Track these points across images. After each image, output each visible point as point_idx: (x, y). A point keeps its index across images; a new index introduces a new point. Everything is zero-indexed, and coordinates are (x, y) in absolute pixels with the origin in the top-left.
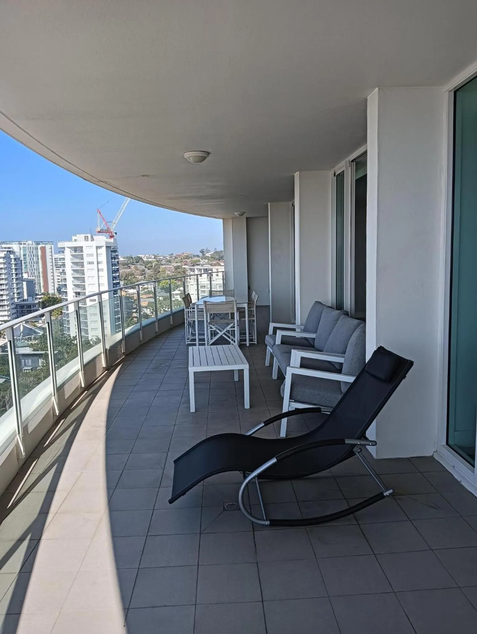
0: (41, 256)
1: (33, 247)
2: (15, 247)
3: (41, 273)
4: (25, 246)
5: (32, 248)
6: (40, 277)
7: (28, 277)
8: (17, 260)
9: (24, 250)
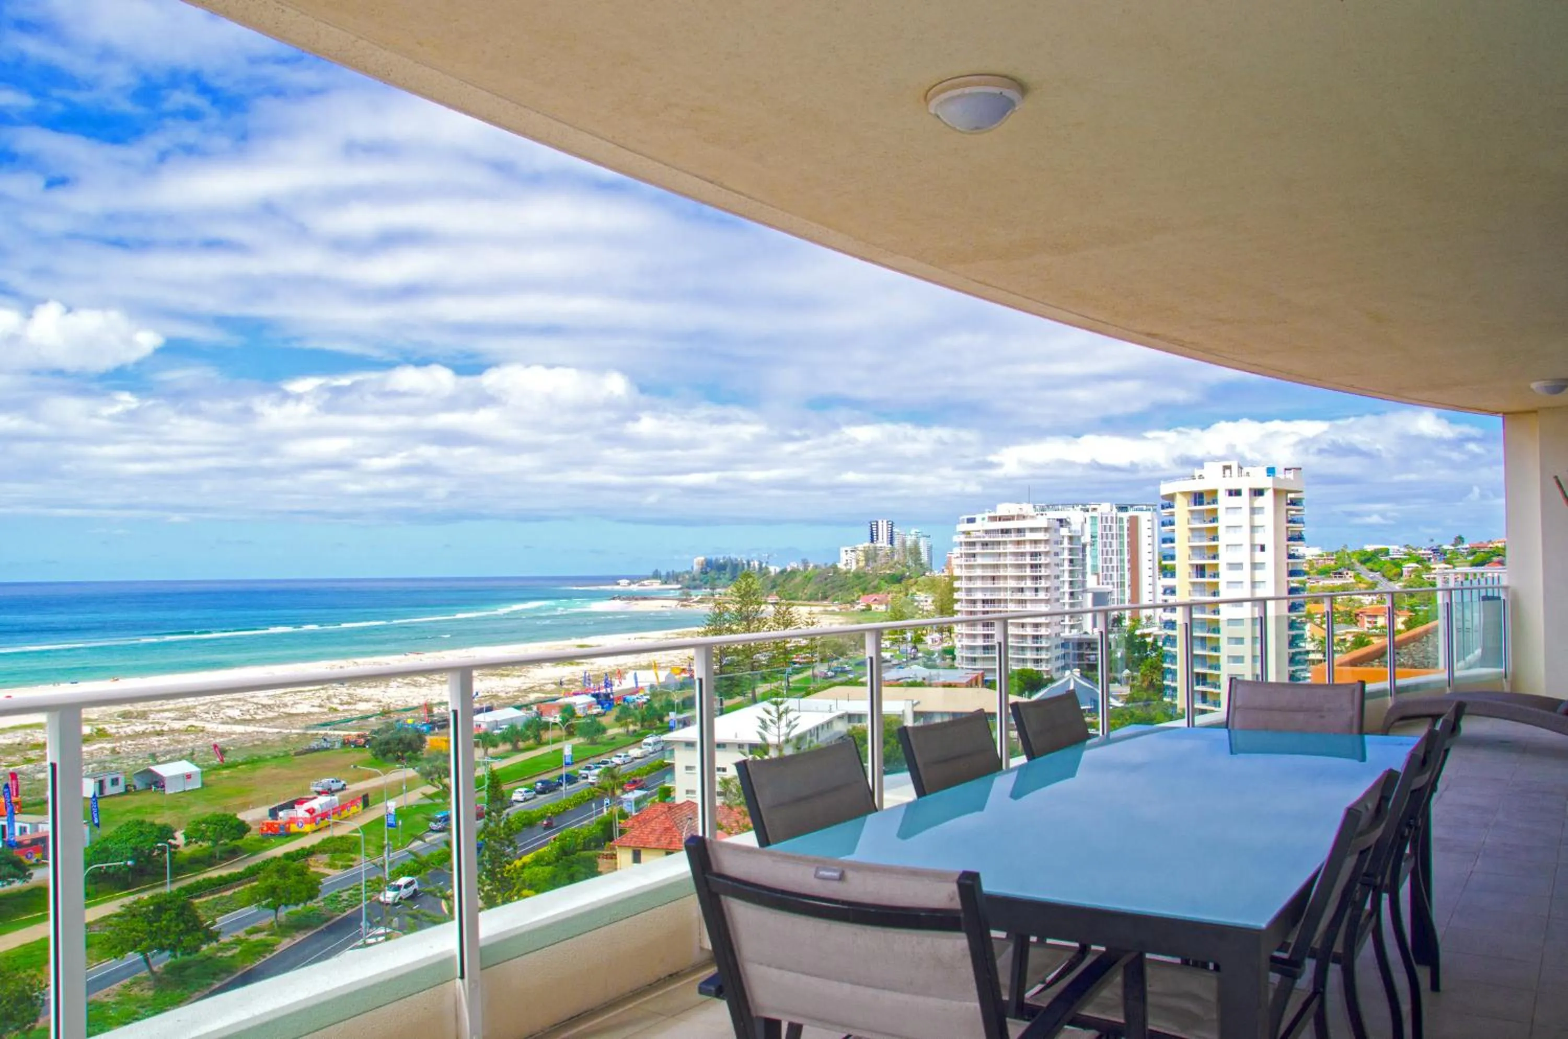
0: (1128, 530)
1: (1112, 518)
2: (1075, 516)
3: (1126, 561)
4: (1094, 514)
5: (1109, 519)
6: (1123, 568)
7: (1098, 584)
8: (1075, 540)
9: (1094, 524)
